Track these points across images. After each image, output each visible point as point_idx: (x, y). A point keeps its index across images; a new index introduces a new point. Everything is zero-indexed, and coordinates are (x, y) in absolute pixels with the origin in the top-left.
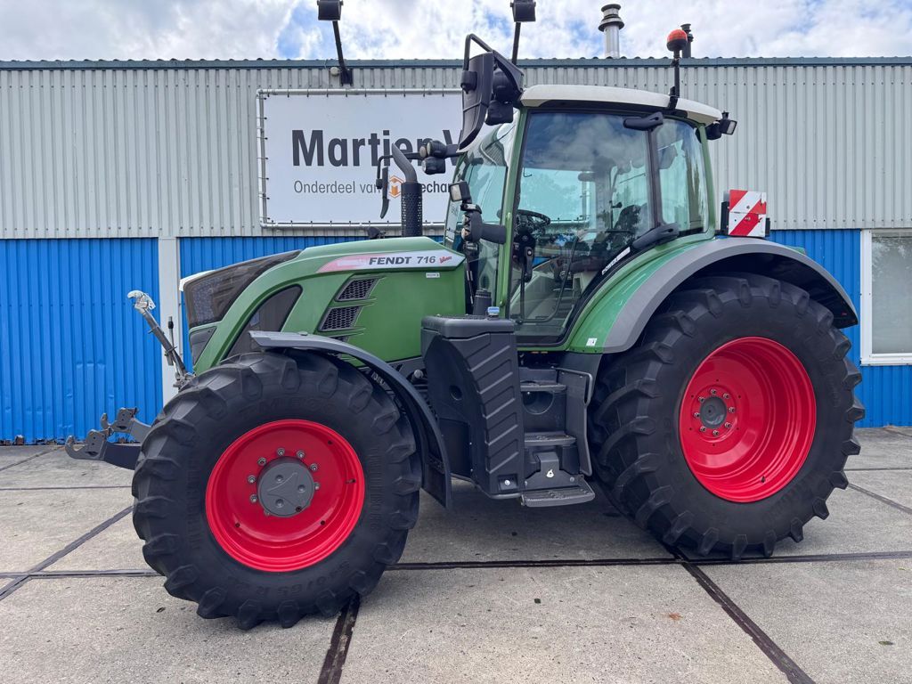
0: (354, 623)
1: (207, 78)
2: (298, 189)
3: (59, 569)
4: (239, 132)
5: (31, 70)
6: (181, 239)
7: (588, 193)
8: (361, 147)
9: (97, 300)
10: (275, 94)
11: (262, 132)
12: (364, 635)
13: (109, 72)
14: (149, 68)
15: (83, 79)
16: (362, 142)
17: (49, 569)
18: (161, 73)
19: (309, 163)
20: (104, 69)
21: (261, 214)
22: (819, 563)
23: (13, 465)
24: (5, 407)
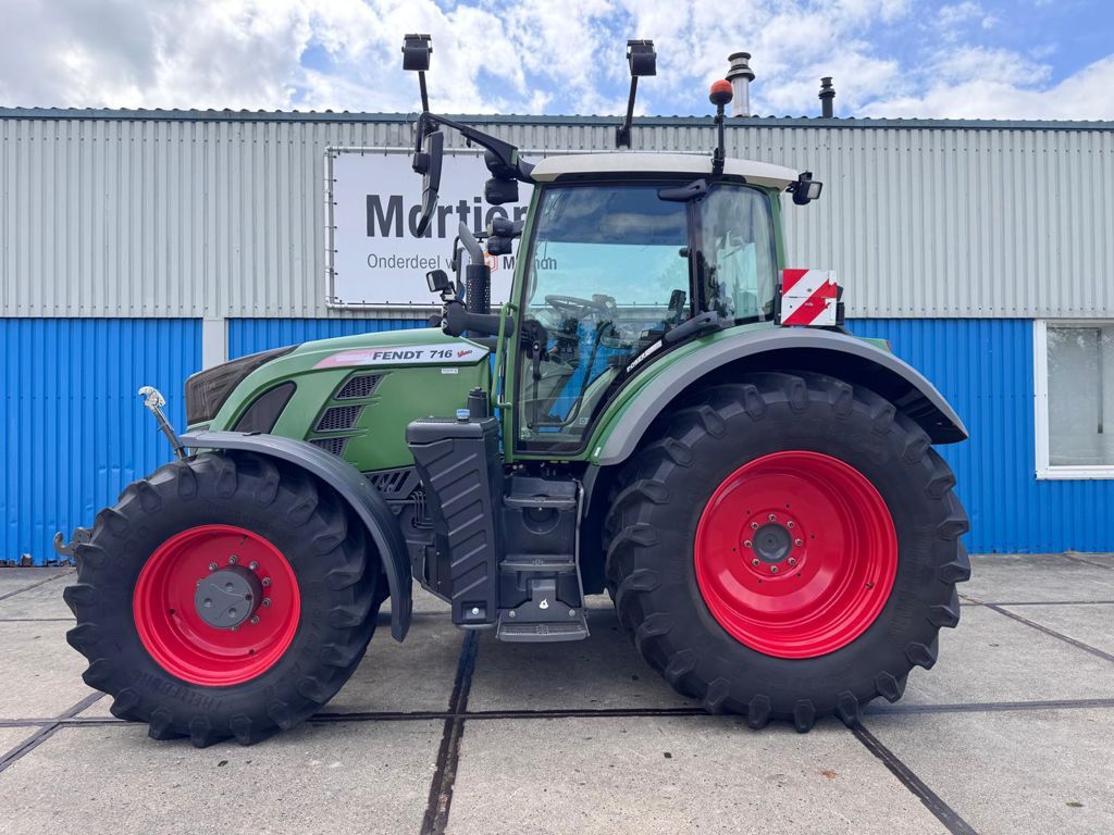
0: (454, 779)
1: (267, 132)
2: (373, 263)
3: (95, 715)
4: (303, 196)
5: (57, 119)
6: (230, 320)
8: (448, 216)
9: (126, 392)
10: (347, 151)
11: (331, 196)
12: (466, 794)
13: (150, 124)
14: (197, 120)
15: (119, 131)
16: (449, 210)
17: (83, 715)
18: (212, 125)
19: (385, 233)
20: (144, 120)
21: (328, 293)
22: (994, 713)
23: (21, 591)
24: (11, 520)
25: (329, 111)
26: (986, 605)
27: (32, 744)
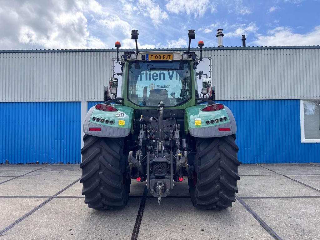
1: (97, 54)
4: (106, 70)
6: (88, 102)
9: (62, 120)
11: (113, 70)
13: (68, 53)
18: (83, 53)
22: (276, 199)
23: (37, 170)
24: (34, 152)
25: (113, 49)
26: (283, 175)
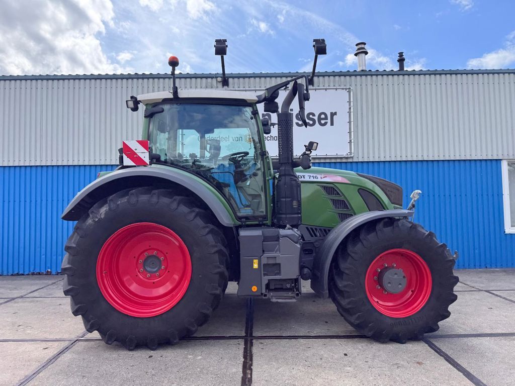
0: (252, 364)
1: (153, 83)
5: (64, 79)
7: (352, 141)
12: (258, 370)
17: (86, 337)
18: (130, 80)
20: (101, 79)
22: (493, 338)
23: (49, 285)
24: (42, 254)
26: (485, 291)
27: (67, 348)
